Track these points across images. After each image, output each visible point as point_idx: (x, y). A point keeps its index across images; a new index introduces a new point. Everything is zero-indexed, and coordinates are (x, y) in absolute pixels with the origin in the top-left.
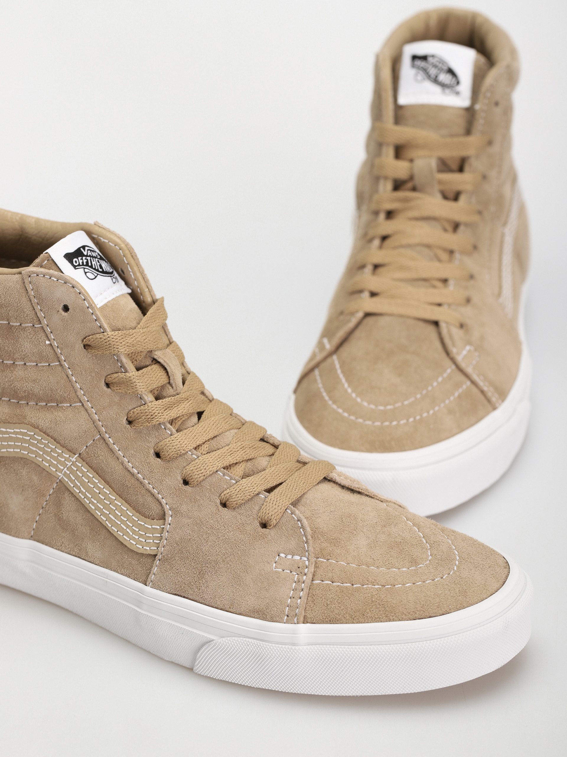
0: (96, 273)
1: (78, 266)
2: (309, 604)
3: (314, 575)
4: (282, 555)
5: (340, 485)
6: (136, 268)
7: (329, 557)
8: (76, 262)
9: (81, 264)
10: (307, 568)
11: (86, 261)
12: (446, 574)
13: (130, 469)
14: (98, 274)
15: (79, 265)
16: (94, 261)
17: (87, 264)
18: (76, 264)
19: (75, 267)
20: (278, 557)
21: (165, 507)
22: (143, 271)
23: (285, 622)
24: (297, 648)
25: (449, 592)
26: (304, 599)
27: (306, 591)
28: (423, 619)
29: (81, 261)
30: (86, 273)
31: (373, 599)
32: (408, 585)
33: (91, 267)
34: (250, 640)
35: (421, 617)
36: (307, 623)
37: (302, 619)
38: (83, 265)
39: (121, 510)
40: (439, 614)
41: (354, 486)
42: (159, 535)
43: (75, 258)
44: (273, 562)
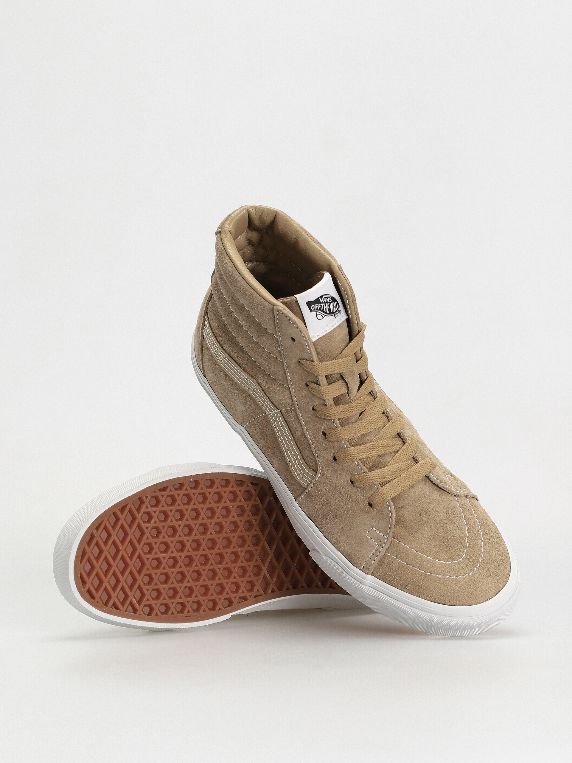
0: (324, 315)
1: (313, 310)
2: (378, 566)
3: (387, 550)
4: (374, 529)
5: (432, 482)
6: (353, 309)
7: (401, 540)
8: (313, 307)
9: (316, 309)
10: (385, 543)
11: (320, 306)
12: (467, 574)
13: (306, 435)
14: (325, 315)
15: (315, 310)
16: (326, 306)
17: (320, 309)
18: (313, 309)
19: (311, 311)
20: (371, 528)
21: (319, 467)
22: (357, 311)
23: (361, 569)
24: (363, 586)
25: (461, 591)
26: (376, 562)
27: (379, 558)
28: (438, 603)
29: (316, 307)
30: (317, 315)
31: (415, 580)
32: (440, 576)
33: (322, 311)
34: (340, 567)
35: (438, 602)
36: (373, 576)
37: (371, 573)
38: (317, 309)
39: (295, 452)
40: (449, 604)
41: (442, 485)
42: (311, 479)
43: (313, 305)
44: (368, 530)
